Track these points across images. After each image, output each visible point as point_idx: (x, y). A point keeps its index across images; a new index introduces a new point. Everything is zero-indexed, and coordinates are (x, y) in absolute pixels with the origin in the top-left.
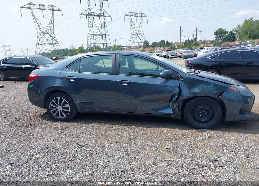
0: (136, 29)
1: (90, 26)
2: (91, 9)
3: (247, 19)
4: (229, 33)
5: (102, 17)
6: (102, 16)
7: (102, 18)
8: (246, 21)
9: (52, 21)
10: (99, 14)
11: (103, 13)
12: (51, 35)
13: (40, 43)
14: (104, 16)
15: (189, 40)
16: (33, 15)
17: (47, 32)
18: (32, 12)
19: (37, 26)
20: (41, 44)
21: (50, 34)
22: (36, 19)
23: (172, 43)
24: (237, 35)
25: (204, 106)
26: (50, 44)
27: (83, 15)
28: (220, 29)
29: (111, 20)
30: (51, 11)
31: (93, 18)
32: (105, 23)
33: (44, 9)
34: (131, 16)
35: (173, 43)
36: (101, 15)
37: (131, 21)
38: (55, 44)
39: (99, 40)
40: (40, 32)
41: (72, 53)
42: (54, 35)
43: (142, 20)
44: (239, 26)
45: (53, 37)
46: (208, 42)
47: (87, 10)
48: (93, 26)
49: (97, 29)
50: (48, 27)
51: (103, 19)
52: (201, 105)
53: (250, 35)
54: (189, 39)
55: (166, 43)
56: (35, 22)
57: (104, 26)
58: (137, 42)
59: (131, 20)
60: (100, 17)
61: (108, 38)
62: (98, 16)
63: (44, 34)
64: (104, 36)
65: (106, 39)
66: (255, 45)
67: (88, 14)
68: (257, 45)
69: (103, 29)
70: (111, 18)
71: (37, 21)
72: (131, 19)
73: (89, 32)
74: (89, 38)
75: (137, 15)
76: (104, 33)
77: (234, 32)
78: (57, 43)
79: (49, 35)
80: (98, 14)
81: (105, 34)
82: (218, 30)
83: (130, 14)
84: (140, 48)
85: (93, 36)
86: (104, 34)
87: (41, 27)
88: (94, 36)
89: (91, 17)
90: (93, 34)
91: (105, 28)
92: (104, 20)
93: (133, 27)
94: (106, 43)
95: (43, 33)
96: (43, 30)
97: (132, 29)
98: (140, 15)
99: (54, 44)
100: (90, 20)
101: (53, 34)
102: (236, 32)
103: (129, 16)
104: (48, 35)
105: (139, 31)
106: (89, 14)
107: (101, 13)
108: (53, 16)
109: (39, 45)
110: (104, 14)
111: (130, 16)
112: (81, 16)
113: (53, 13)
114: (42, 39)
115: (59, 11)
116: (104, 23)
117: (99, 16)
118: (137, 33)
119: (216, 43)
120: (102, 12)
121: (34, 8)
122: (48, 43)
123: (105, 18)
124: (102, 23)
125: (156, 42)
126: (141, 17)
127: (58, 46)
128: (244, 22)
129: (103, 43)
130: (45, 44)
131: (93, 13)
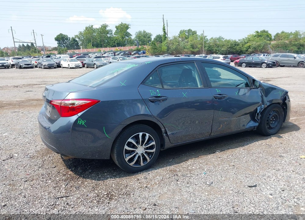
3: (88, 26)
4: (72, 39)
8: (87, 28)
15: (23, 45)
24: (80, 43)
28: (61, 34)
44: (81, 33)
46: (49, 49)
53: (93, 43)
54: (24, 43)
66: (103, 54)
68: (104, 54)
77: (76, 39)
82: (58, 35)
102: (79, 39)
119: (61, 50)
128: (85, 29)
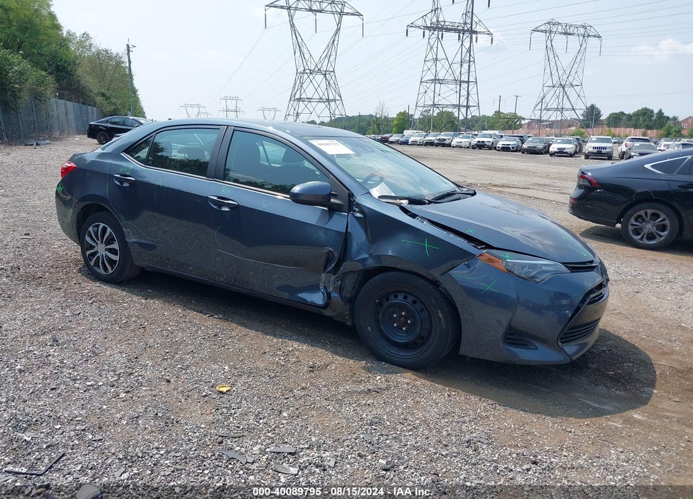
0: (561, 72)
1: (430, 57)
2: (439, 10)
5: (467, 34)
6: (468, 31)
7: (465, 37)
9: (334, 41)
10: (458, 26)
11: (472, 23)
12: (327, 76)
13: (298, 96)
14: (472, 32)
16: (292, 26)
17: (319, 69)
18: (291, 17)
19: (298, 53)
20: (300, 99)
21: (325, 75)
22: (298, 35)
23: (675, 118)
25: (405, 298)
26: (321, 100)
27: (416, 27)
29: (492, 43)
30: (336, 15)
31: (440, 36)
32: (472, 52)
33: (321, 11)
34: (550, 33)
35: (681, 119)
36: (466, 29)
37: (550, 48)
38: (335, 100)
39: (448, 97)
40: (301, 69)
41: (378, 128)
42: (333, 77)
43: (584, 45)
45: (331, 82)
47: (429, 15)
48: (436, 58)
49: (447, 66)
50: (322, 57)
51: (469, 39)
52: (399, 295)
55: (657, 117)
56: (294, 41)
57: (467, 59)
58: (557, 109)
59: (549, 45)
60: (461, 35)
61: (473, 91)
62: (456, 30)
63: (311, 73)
64: (464, 85)
65: (468, 94)
67: (429, 25)
69: (465, 66)
70: (492, 39)
71: (299, 40)
72: (549, 41)
73: (424, 73)
74: (422, 90)
75: (571, 31)
76: (464, 78)
78: (338, 98)
79: (323, 76)
80: (456, 25)
81: (468, 82)
83: (549, 29)
84: (570, 126)
85: (433, 84)
86: (466, 82)
87: (307, 56)
88: (438, 85)
89: (436, 32)
90: (436, 80)
91: (469, 66)
92: (471, 42)
93: (553, 64)
94: (468, 107)
95: (308, 71)
96: (309, 63)
97: (548, 70)
98: (582, 31)
99: (332, 100)
100: (432, 42)
101: (331, 74)
103: (546, 32)
104: (319, 77)
105: (571, 79)
106: (431, 24)
107: (465, 23)
108: (338, 30)
109: (294, 100)
110: (473, 27)
111: (548, 34)
112: (410, 29)
113: (340, 22)
114: (305, 86)
115: (355, 15)
116: (469, 50)
117: (459, 31)
118: (563, 83)
120: (469, 21)
121: (296, 9)
122: (316, 96)
123: (474, 36)
124: (464, 51)
125: (622, 113)
126: (581, 38)
127: (340, 106)
129: (458, 106)
130: (310, 100)
131: (442, 24)
